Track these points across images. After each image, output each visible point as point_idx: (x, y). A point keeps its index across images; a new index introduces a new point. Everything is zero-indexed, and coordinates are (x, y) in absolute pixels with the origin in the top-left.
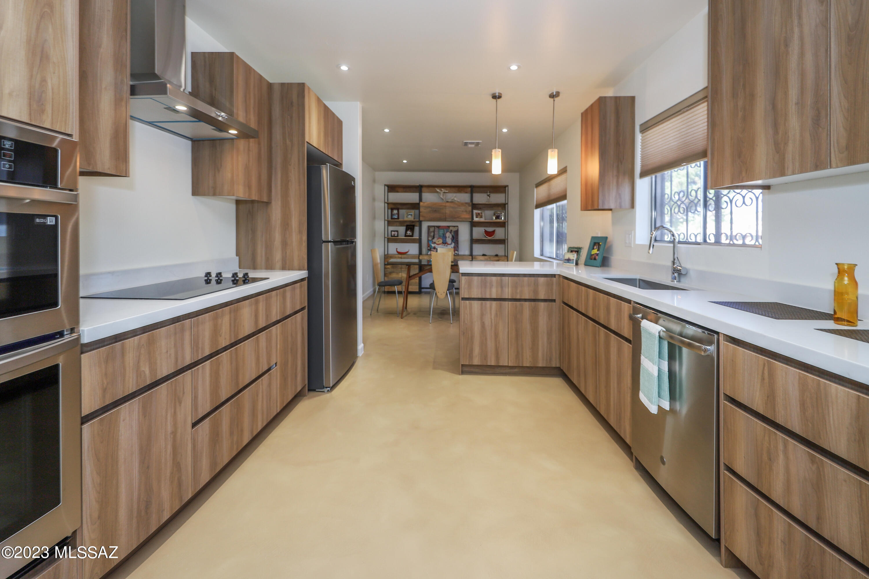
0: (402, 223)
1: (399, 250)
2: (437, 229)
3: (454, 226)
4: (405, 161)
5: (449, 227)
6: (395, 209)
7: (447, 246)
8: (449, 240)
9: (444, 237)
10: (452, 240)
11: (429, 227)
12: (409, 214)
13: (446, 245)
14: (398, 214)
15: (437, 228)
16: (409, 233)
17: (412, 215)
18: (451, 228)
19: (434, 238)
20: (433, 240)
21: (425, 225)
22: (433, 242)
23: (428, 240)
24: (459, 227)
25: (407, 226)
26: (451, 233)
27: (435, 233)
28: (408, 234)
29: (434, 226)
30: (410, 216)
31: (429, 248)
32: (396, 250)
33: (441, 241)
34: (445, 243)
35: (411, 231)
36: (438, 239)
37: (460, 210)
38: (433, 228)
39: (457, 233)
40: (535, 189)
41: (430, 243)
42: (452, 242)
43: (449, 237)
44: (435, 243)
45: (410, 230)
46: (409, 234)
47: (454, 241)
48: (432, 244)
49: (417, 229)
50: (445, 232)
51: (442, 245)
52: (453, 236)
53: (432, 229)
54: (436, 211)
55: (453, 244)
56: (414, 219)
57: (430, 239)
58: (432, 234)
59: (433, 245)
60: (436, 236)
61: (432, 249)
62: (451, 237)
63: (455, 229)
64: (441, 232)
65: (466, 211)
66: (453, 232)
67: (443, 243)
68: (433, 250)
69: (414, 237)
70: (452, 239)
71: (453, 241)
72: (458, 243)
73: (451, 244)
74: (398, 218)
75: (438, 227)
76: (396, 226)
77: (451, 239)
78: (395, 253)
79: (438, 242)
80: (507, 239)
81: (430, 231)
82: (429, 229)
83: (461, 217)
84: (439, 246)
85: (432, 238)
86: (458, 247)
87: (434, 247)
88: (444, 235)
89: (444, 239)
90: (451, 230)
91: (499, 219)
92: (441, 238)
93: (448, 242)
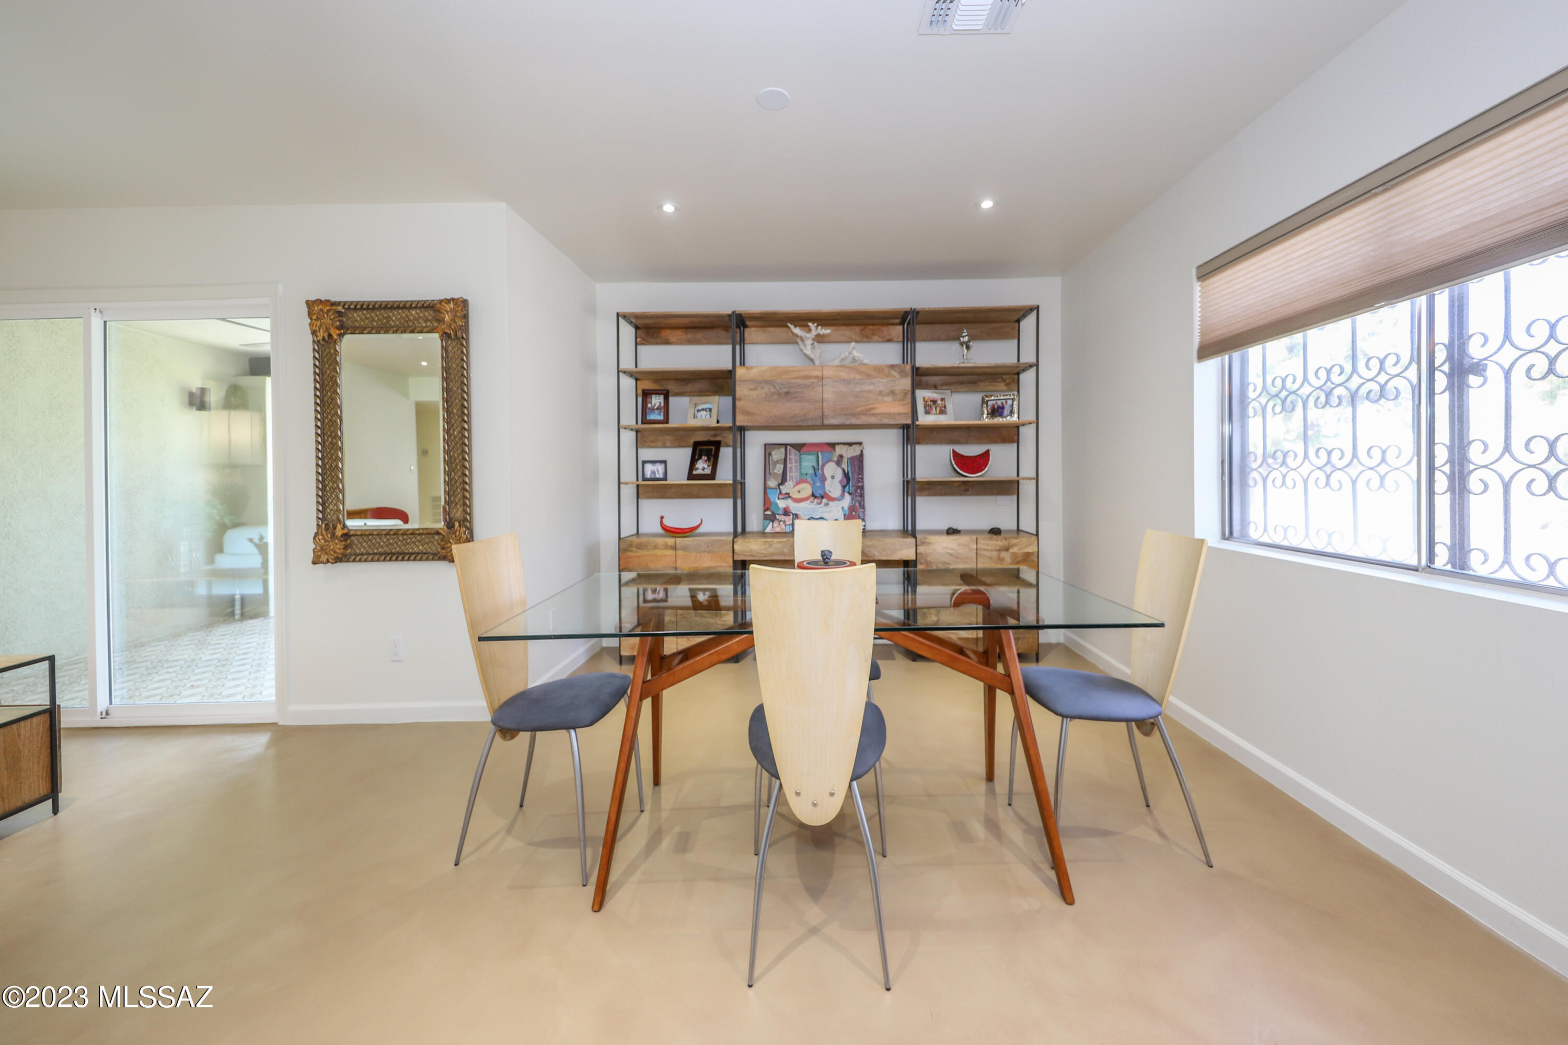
0: (679, 436)
1: (668, 523)
2: (793, 455)
3: (850, 444)
5: (832, 446)
6: (657, 392)
7: (827, 504)
8: (833, 487)
9: (818, 474)
10: (844, 487)
11: (768, 448)
12: (700, 407)
13: (824, 500)
14: (666, 408)
15: (793, 451)
16: (702, 466)
17: (710, 410)
18: (839, 450)
19: (783, 480)
20: (781, 487)
21: (755, 442)
22: (780, 493)
23: (765, 488)
24: (864, 445)
25: (696, 445)
26: (839, 463)
27: (789, 465)
28: (700, 472)
29: (786, 445)
30: (704, 413)
31: (768, 513)
32: (658, 521)
33: (806, 489)
34: (822, 497)
36: (798, 484)
37: (872, 387)
38: (783, 450)
39: (858, 461)
40: (1197, 287)
41: (773, 497)
42: (844, 491)
43: (833, 477)
44: (788, 496)
45: (705, 458)
46: (703, 469)
47: (851, 488)
48: (779, 499)
49: (726, 454)
51: (812, 502)
52: (846, 475)
53: (777, 455)
54: (787, 393)
55: (848, 498)
56: (718, 422)
57: (772, 483)
58: (779, 469)
59: (782, 504)
60: (792, 474)
61: (777, 517)
62: (839, 475)
64: (809, 461)
65: (892, 393)
66: (845, 460)
67: (813, 495)
68: (783, 518)
69: (719, 480)
70: (845, 482)
71: (847, 489)
72: (862, 495)
73: (842, 496)
74: (666, 421)
75: (799, 447)
76: (664, 446)
77: (841, 482)
78: (660, 530)
79: (799, 492)
80: (1034, 479)
81: (772, 460)
82: (770, 454)
83: (873, 412)
84: (803, 504)
85: (780, 481)
86: (863, 507)
87: (785, 508)
88: (817, 470)
89: (818, 484)
90: (841, 456)
91: (1001, 415)
92: (809, 480)
93: (830, 492)
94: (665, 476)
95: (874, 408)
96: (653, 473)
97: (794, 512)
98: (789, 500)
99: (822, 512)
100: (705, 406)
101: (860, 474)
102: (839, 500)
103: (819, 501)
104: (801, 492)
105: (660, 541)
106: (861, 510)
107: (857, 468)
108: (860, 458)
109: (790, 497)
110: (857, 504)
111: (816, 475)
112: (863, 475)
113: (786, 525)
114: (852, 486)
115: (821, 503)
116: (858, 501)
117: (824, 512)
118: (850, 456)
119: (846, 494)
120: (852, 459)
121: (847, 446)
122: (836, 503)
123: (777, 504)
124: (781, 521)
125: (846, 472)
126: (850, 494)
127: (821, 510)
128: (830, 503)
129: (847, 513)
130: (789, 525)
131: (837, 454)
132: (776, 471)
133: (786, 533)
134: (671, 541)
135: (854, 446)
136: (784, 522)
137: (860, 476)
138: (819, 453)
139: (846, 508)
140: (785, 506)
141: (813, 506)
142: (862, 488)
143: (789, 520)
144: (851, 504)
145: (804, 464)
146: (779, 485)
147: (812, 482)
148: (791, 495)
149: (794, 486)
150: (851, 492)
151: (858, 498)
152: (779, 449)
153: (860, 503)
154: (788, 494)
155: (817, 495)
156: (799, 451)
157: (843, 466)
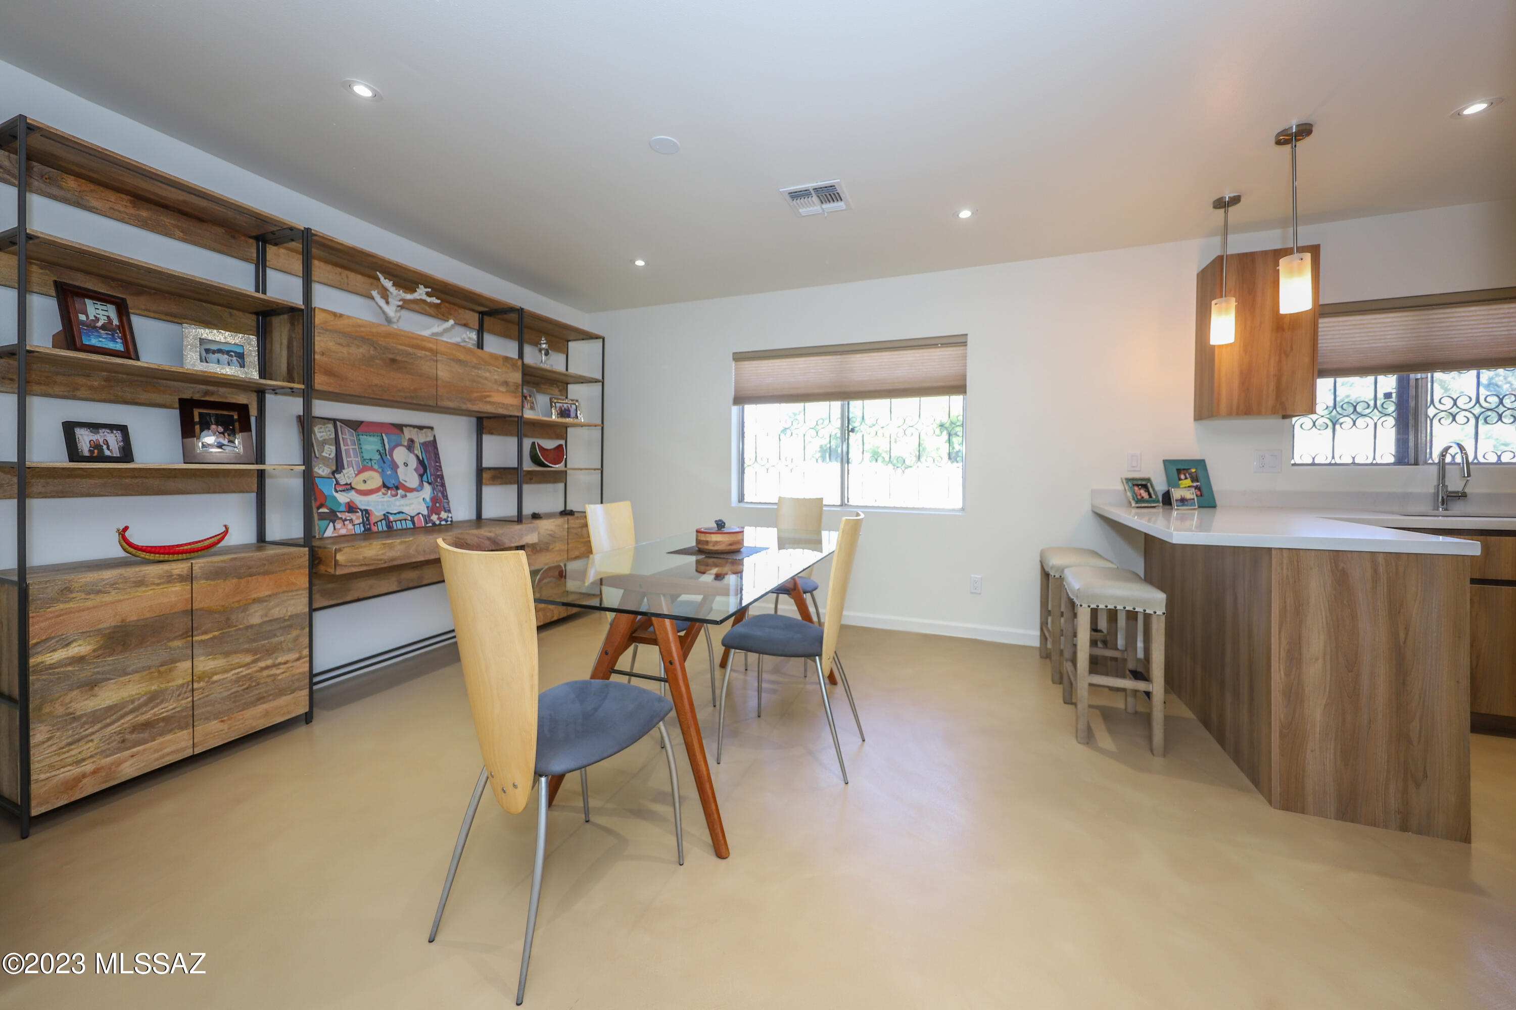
2: (347, 435)
3: (421, 428)
5: (399, 427)
7: (404, 496)
8: (408, 476)
9: (386, 461)
10: (421, 476)
13: (400, 492)
15: (347, 429)
16: (217, 441)
18: (408, 433)
19: (339, 467)
20: (337, 476)
22: (336, 483)
24: (437, 432)
26: (410, 448)
27: (343, 448)
29: (334, 421)
31: (323, 510)
33: (374, 479)
34: (397, 488)
36: (360, 472)
37: (488, 375)
38: (330, 426)
39: (432, 447)
41: (326, 488)
42: (422, 481)
43: (406, 465)
44: (349, 487)
45: (217, 428)
47: (429, 475)
48: (337, 492)
50: (387, 447)
51: (386, 494)
52: (421, 462)
53: (324, 432)
54: (395, 361)
55: (427, 490)
57: (323, 471)
58: (329, 451)
59: (343, 498)
60: (351, 458)
61: (339, 515)
62: (413, 463)
63: (421, 438)
64: (371, 445)
65: (506, 383)
66: (417, 445)
67: (384, 485)
68: (348, 516)
70: (422, 471)
71: (425, 478)
72: (443, 485)
73: (421, 486)
75: (355, 425)
77: (416, 470)
79: (365, 482)
80: (598, 469)
81: (316, 439)
83: (488, 399)
84: (373, 497)
85: (334, 468)
86: (446, 497)
87: (348, 503)
88: (384, 456)
89: (389, 473)
90: (412, 441)
91: (569, 416)
92: (376, 467)
93: (406, 481)
94: (127, 454)
95: (489, 396)
96: (96, 446)
97: (363, 508)
98: (353, 492)
99: (400, 506)
101: (437, 462)
102: (418, 491)
103: (394, 492)
104: (368, 482)
106: (445, 501)
107: (432, 455)
108: (434, 443)
109: (352, 488)
110: (440, 495)
111: (384, 462)
112: (440, 463)
113: (354, 525)
115: (396, 495)
116: (440, 491)
117: (403, 506)
118: (422, 441)
119: (425, 484)
120: (425, 445)
121: (416, 429)
122: (415, 493)
123: (335, 498)
124: (346, 520)
125: (421, 459)
126: (430, 484)
127: (398, 503)
128: (408, 494)
129: (430, 504)
130: (359, 524)
131: (407, 438)
132: (324, 454)
133: (356, 534)
134: (179, 567)
135: (425, 430)
136: (351, 521)
137: (438, 464)
138: (383, 435)
139: (428, 499)
140: (348, 500)
141: (386, 498)
142: (442, 477)
143: (358, 518)
144: (433, 495)
145: (366, 447)
146: (333, 473)
147: (380, 470)
148: (353, 485)
149: (356, 475)
150: (430, 481)
151: (439, 487)
152: (324, 424)
153: (443, 493)
154: (350, 484)
155: (390, 485)
156: (355, 430)
157: (416, 452)
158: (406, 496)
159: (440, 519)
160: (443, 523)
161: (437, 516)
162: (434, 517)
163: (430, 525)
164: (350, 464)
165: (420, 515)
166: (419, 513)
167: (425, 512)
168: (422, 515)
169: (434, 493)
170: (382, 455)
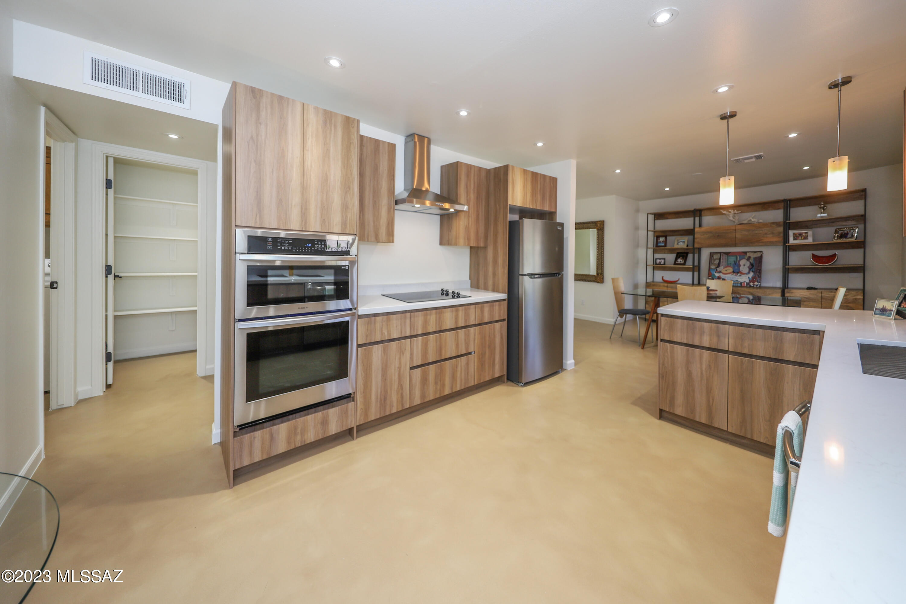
0: (671, 251)
1: (666, 279)
2: (724, 257)
3: (755, 252)
4: (667, 189)
5: (745, 253)
6: (662, 236)
8: (744, 269)
9: (736, 265)
10: (750, 269)
11: (712, 255)
12: (680, 241)
13: (739, 274)
14: (666, 242)
15: (724, 255)
16: (680, 260)
17: (684, 242)
18: (748, 254)
19: (719, 265)
20: (717, 269)
21: (705, 253)
22: (717, 270)
23: (710, 269)
24: (763, 253)
25: (678, 254)
26: (748, 259)
27: (722, 260)
28: (679, 262)
29: (720, 253)
30: (681, 243)
31: (709, 278)
32: (661, 278)
33: (730, 270)
34: (738, 273)
35: (683, 259)
36: (726, 267)
37: (761, 232)
38: (719, 255)
39: (759, 259)
41: (713, 271)
43: (744, 265)
44: (720, 272)
45: (681, 258)
46: (681, 262)
48: (716, 273)
49: (690, 256)
50: (738, 260)
51: (732, 274)
53: (715, 257)
54: (718, 236)
55: (752, 273)
56: (687, 246)
57: (713, 267)
58: (717, 262)
62: (748, 264)
64: (732, 259)
65: (775, 233)
66: (752, 258)
67: (733, 272)
69: (687, 265)
70: (751, 267)
71: (752, 270)
72: (760, 272)
73: (749, 273)
74: (665, 246)
75: (727, 254)
76: (665, 253)
77: (748, 267)
78: (661, 280)
79: (726, 270)
81: (714, 258)
82: (713, 256)
84: (727, 275)
85: (717, 266)
87: (718, 276)
89: (736, 268)
90: (750, 257)
91: (846, 237)
93: (742, 271)
94: (664, 264)
95: (762, 240)
96: (660, 262)
97: (723, 278)
100: (682, 241)
102: (747, 274)
103: (736, 274)
105: (662, 284)
106: (759, 278)
107: (758, 262)
108: (761, 257)
110: (757, 276)
114: (755, 269)
115: (737, 275)
117: (739, 279)
118: (755, 257)
119: (751, 272)
120: (755, 259)
121: (753, 253)
122: (745, 275)
123: (714, 275)
125: (752, 263)
127: (737, 278)
128: (742, 275)
129: (751, 279)
131: (748, 256)
132: (715, 263)
134: (666, 284)
135: (757, 253)
137: (760, 265)
138: (738, 256)
139: (751, 277)
141: (732, 276)
142: (760, 270)
145: (729, 260)
146: (716, 268)
147: (733, 267)
148: (722, 271)
149: (724, 268)
150: (754, 271)
151: (758, 273)
152: (717, 254)
153: (759, 276)
156: (727, 255)
157: (750, 261)
158: (741, 276)
159: (754, 285)
160: (755, 286)
161: (753, 284)
162: (751, 284)
163: (748, 286)
164: (722, 265)
165: (745, 283)
166: (745, 282)
167: (748, 282)
168: (746, 282)
169: (754, 275)
170: (735, 263)
